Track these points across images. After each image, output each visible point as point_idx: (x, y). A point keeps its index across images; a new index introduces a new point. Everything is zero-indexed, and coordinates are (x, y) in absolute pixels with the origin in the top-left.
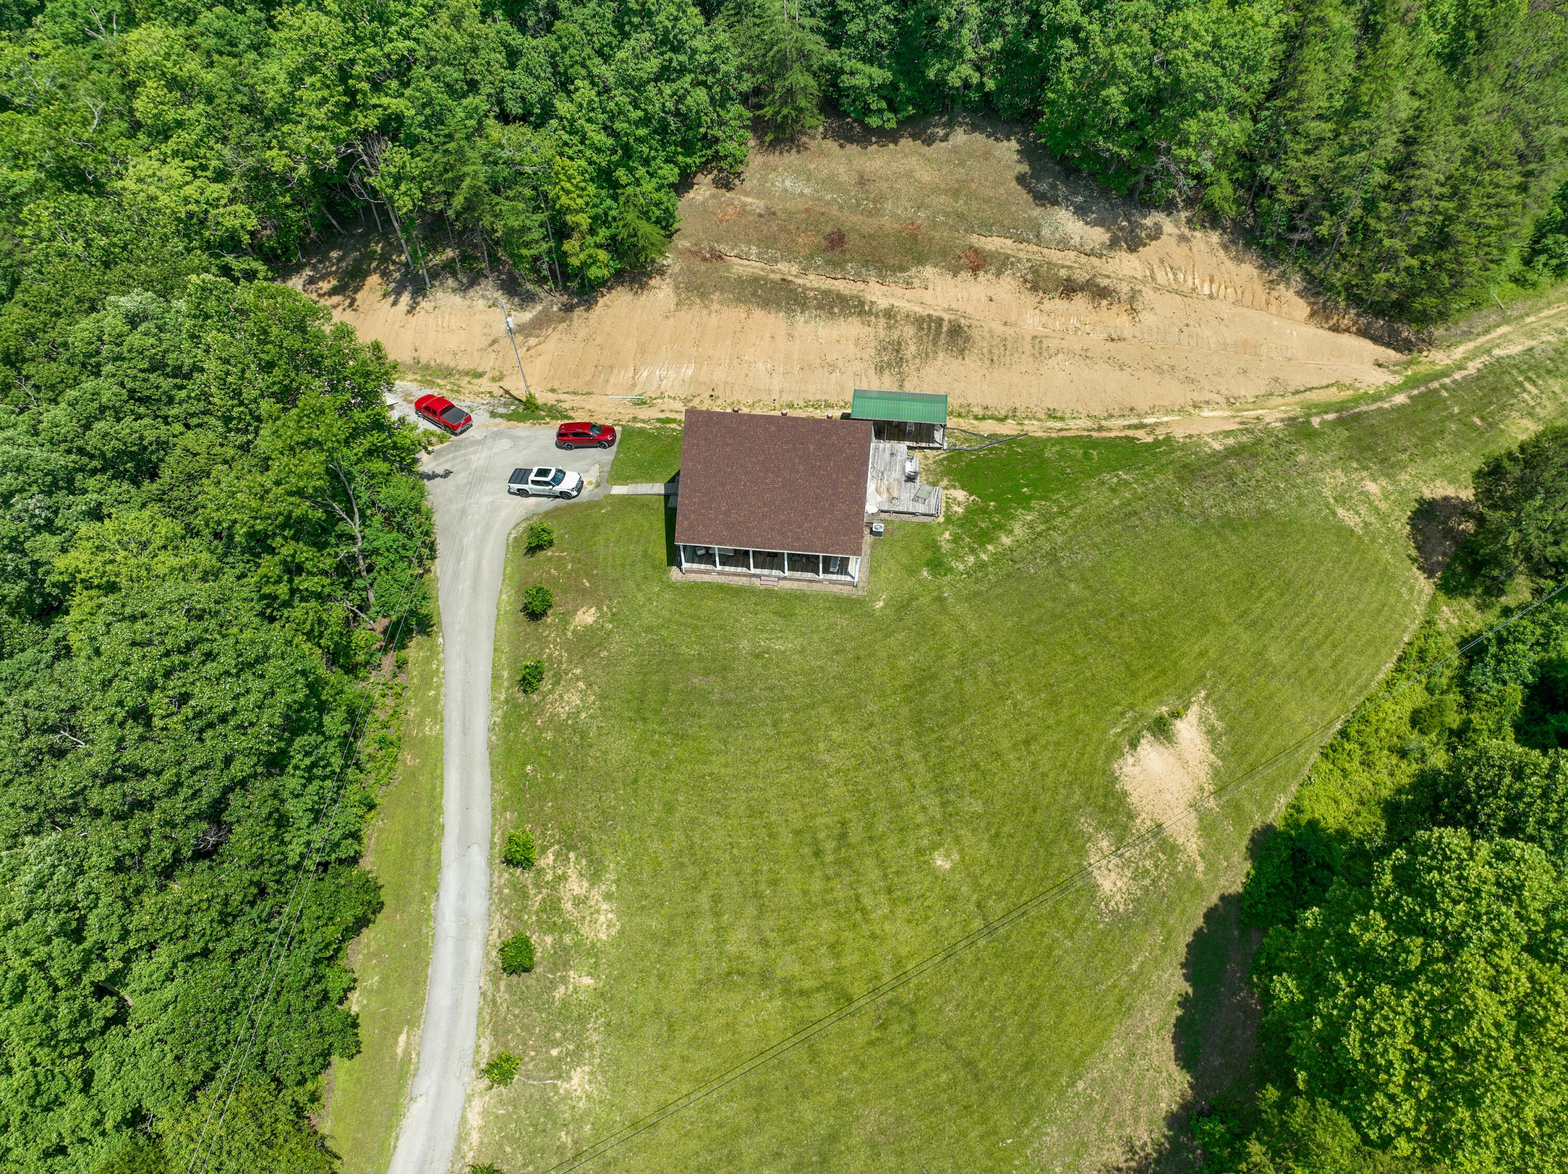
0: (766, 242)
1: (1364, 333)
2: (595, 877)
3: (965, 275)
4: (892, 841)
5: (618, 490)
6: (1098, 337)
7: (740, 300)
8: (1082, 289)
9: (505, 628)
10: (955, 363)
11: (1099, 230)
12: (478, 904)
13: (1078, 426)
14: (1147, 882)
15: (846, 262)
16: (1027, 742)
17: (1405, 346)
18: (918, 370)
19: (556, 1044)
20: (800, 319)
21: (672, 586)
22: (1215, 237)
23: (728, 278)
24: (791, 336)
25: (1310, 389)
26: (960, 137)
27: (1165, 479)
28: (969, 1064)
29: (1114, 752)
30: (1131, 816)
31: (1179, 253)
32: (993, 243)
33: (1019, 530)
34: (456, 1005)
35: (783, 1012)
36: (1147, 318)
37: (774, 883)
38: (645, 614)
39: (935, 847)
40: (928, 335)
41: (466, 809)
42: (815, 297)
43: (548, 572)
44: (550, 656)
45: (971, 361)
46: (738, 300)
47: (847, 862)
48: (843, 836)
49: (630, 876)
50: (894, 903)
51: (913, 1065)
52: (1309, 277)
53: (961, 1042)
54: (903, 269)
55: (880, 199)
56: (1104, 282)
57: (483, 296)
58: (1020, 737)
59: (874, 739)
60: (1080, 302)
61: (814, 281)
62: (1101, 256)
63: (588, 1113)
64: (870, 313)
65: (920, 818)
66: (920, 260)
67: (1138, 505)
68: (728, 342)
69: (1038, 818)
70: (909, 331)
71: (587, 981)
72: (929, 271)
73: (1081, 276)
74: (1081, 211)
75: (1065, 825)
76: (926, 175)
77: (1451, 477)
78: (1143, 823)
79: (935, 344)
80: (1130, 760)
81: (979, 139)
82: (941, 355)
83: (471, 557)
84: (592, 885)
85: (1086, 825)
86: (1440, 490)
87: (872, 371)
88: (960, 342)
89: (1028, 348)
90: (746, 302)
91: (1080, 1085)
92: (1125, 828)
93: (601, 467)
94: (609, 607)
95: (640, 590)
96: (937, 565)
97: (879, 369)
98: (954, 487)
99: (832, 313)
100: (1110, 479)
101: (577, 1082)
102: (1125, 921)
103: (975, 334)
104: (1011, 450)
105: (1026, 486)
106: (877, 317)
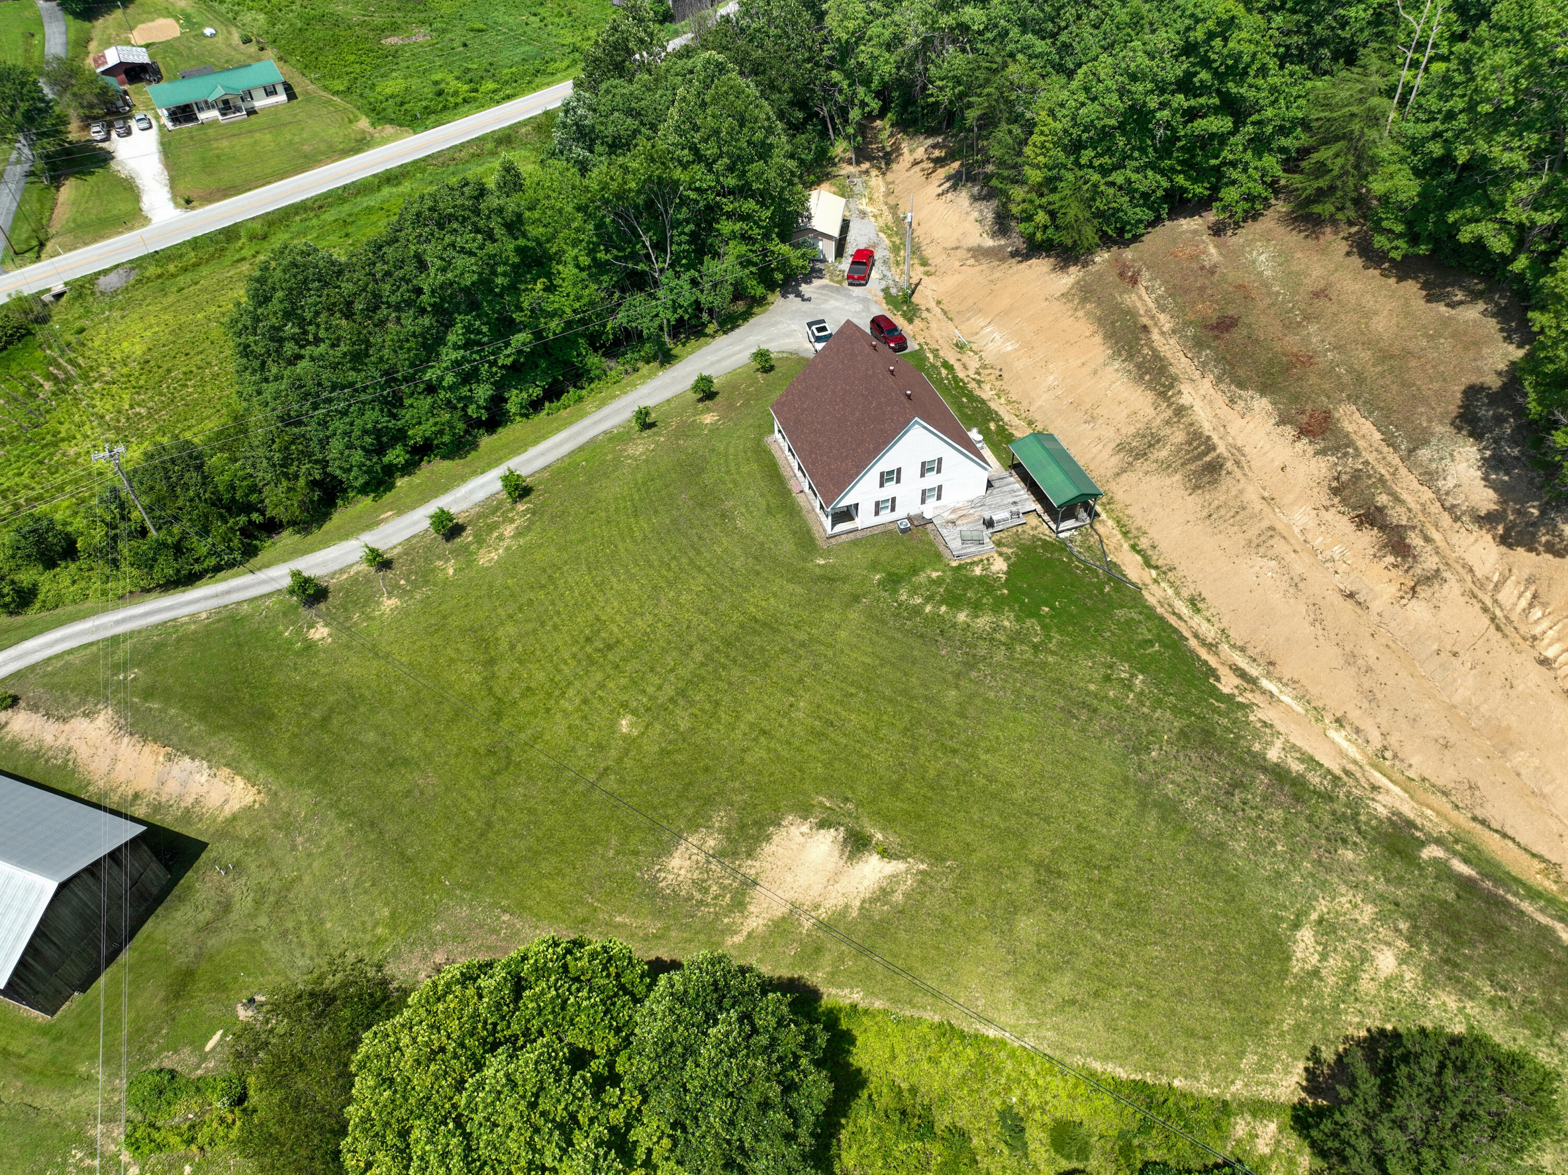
0: (1176, 290)
2: (519, 534)
3: (1289, 431)
4: (623, 681)
6: (1341, 582)
8: (1382, 528)
10: (1179, 493)
11: (1491, 494)
12: (481, 495)
14: (698, 896)
16: (764, 732)
18: (1147, 473)
19: (407, 580)
20: (1115, 364)
21: (758, 442)
23: (1117, 299)
24: (1095, 372)
25: (1505, 836)
28: (489, 824)
29: (805, 811)
30: (749, 855)
32: (1356, 423)
33: (983, 622)
35: (473, 685)
36: (1418, 610)
37: (555, 627)
38: (725, 442)
39: (634, 713)
40: (1188, 452)
41: (541, 455)
42: (1146, 356)
43: (742, 385)
44: (670, 422)
45: (1194, 502)
46: (1099, 319)
47: (591, 661)
48: (610, 647)
49: (525, 551)
50: (578, 709)
51: (473, 786)
53: (501, 812)
54: (1241, 385)
55: (1314, 318)
56: (1414, 539)
57: (981, 211)
58: (765, 725)
59: (695, 622)
60: (1369, 537)
61: (1167, 345)
62: (1457, 519)
63: (373, 619)
64: (1168, 399)
65: (650, 690)
66: (1264, 389)
67: (1105, 707)
68: (1056, 346)
69: (702, 777)
70: (1179, 437)
71: (451, 571)
72: (1262, 404)
73: (1399, 517)
75: (708, 801)
78: (750, 868)
79: (1183, 465)
80: (805, 828)
81: (1489, 325)
82: (1178, 477)
84: (513, 537)
85: (719, 819)
87: (1114, 445)
88: (1206, 479)
89: (1253, 532)
90: (1101, 325)
91: (506, 917)
92: (735, 854)
94: (722, 424)
95: (746, 429)
96: (894, 581)
97: (1120, 448)
98: (1007, 558)
99: (1142, 378)
100: (1123, 671)
101: (389, 604)
102: (651, 891)
103: (1226, 483)
104: (1103, 584)
105: (1052, 608)
106: (1169, 406)
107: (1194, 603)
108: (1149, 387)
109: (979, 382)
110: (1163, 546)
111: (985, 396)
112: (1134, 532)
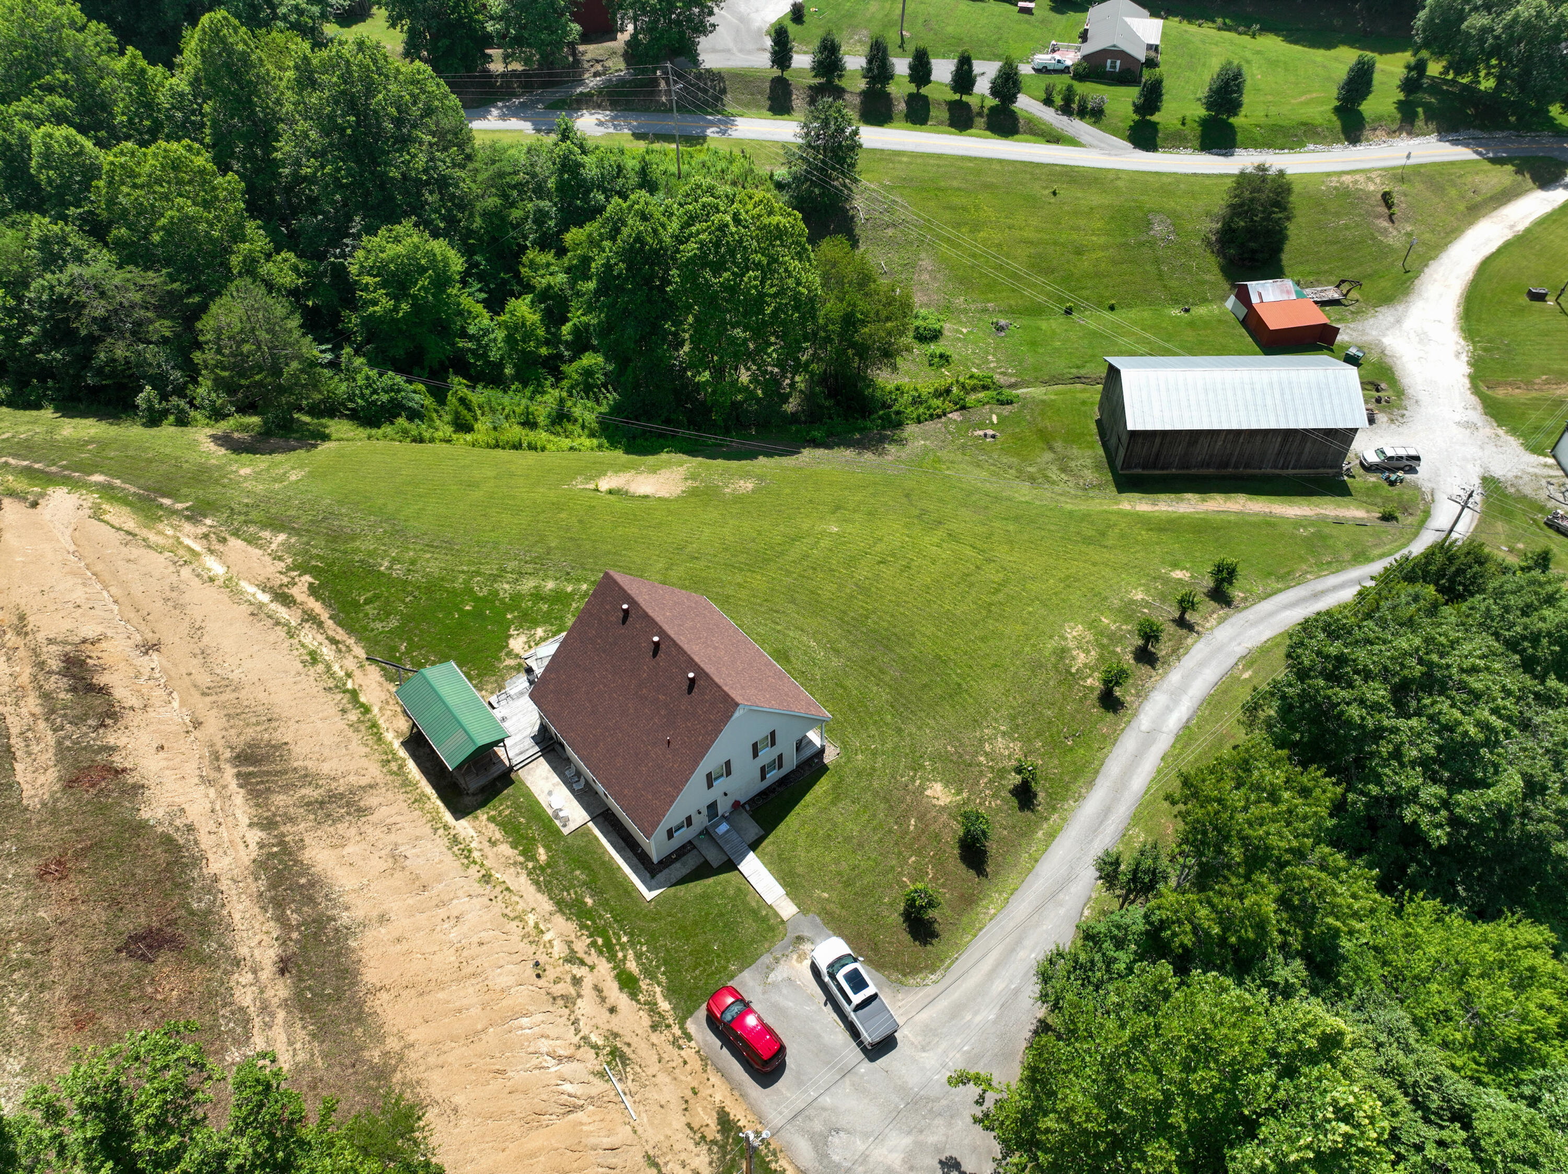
3: (133, 780)
5: (787, 909)
6: (158, 658)
8: (83, 678)
9: (1013, 878)
10: (296, 750)
15: (192, 913)
18: (334, 779)
21: (845, 746)
23: (325, 1056)
27: (366, 545)
34: (1202, 664)
36: (90, 631)
38: (889, 745)
40: (276, 782)
41: (1137, 757)
42: (298, 911)
43: (935, 879)
44: (995, 796)
45: (284, 739)
64: (282, 843)
68: (441, 995)
71: (1104, 620)
72: (149, 815)
79: (285, 772)
82: (297, 764)
83: (998, 986)
84: (1069, 650)
87: (371, 819)
88: (263, 751)
89: (228, 696)
90: (360, 1004)
93: (770, 969)
94: (913, 779)
95: (874, 769)
97: (362, 812)
98: (510, 654)
99: (312, 884)
100: (398, 571)
103: (240, 743)
104: (408, 651)
105: (461, 611)
106: (284, 835)
107: (314, 658)
108: (305, 870)
109: (572, 958)
110: (332, 711)
111: (559, 919)
112: (363, 728)
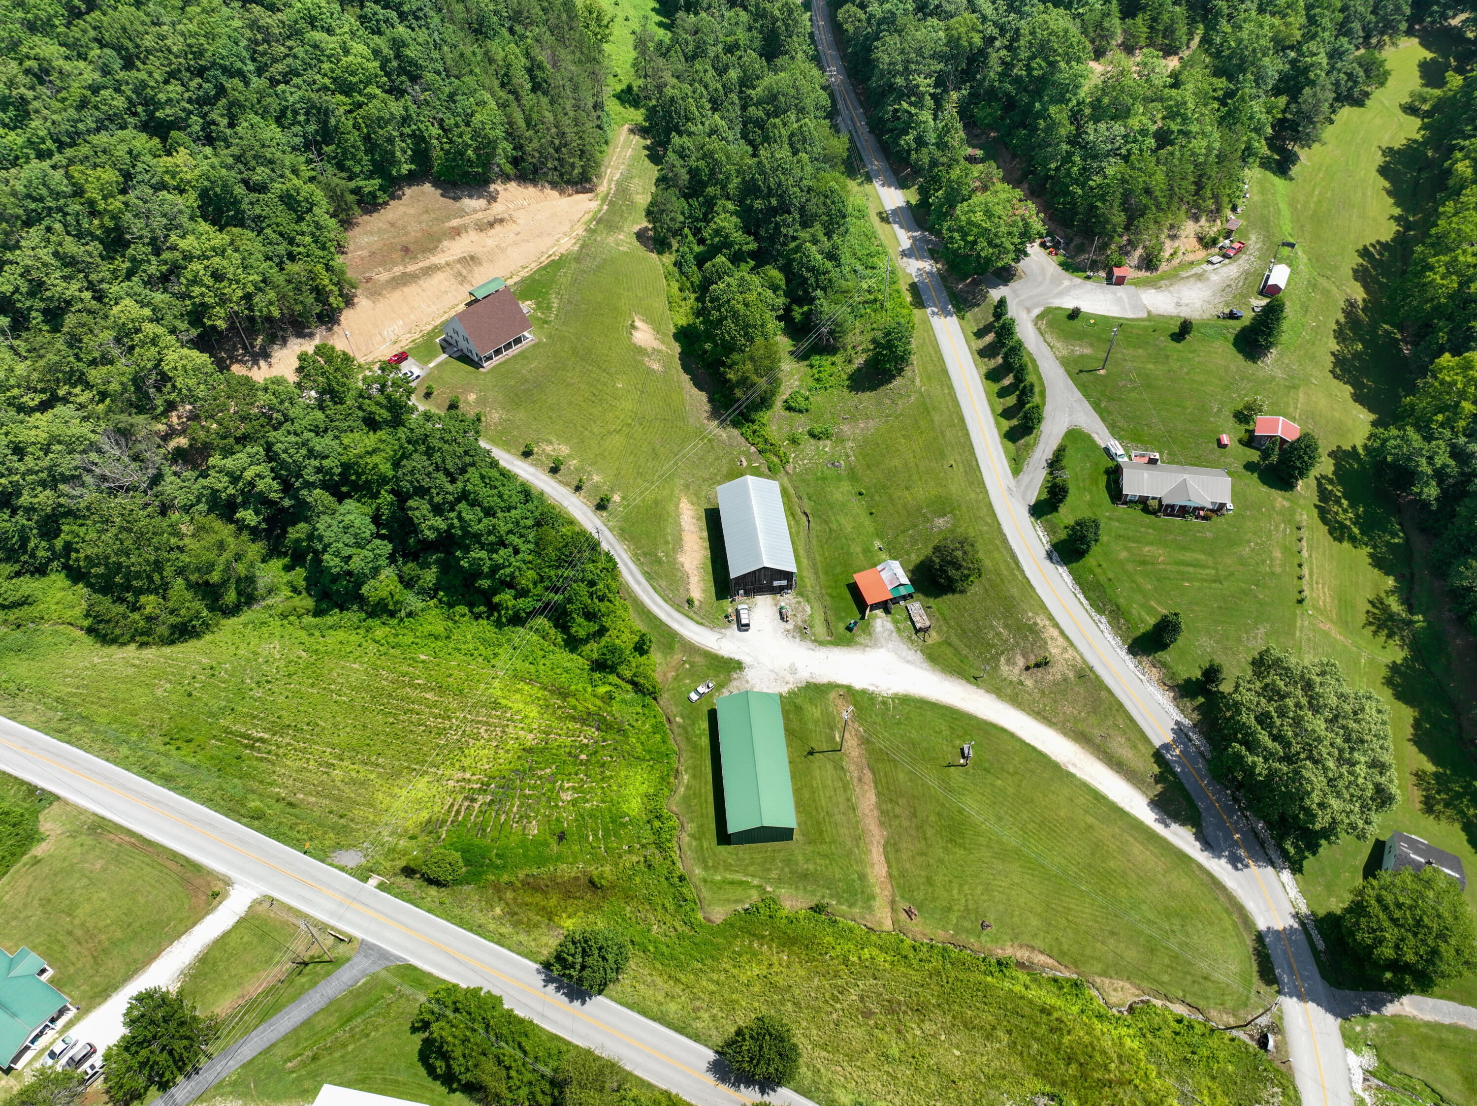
0: (383, 263)
1: (577, 192)
2: (551, 443)
3: (457, 238)
4: (605, 388)
5: (431, 365)
6: (512, 236)
7: (394, 288)
10: (481, 268)
11: (481, 200)
12: (532, 470)
13: (534, 266)
14: (662, 361)
15: (416, 255)
16: (610, 349)
17: (591, 191)
20: (421, 282)
21: (487, 372)
22: (513, 184)
23: (382, 284)
24: (423, 290)
25: (582, 218)
26: (408, 191)
27: (574, 265)
28: (664, 419)
29: (630, 339)
30: (646, 350)
31: (508, 194)
32: (455, 223)
33: (554, 300)
34: (553, 488)
35: (620, 436)
37: (591, 414)
38: (489, 384)
39: (615, 383)
40: (465, 264)
42: (419, 273)
47: (601, 399)
48: (594, 395)
49: (559, 437)
50: (619, 400)
51: (654, 427)
52: (550, 183)
53: (659, 416)
54: (437, 247)
55: (404, 228)
56: (498, 217)
58: (607, 348)
59: (578, 370)
60: (497, 227)
61: (411, 268)
62: (489, 209)
64: (441, 268)
65: (606, 380)
66: (440, 241)
67: (575, 276)
68: (404, 304)
69: (629, 363)
70: (459, 266)
71: (574, 461)
72: (446, 243)
73: (491, 219)
74: (471, 197)
75: (635, 361)
76: (412, 211)
77: (634, 222)
78: (650, 350)
80: (634, 338)
81: (414, 188)
84: (552, 445)
85: (639, 358)
86: (636, 228)
87: (459, 286)
89: (497, 251)
90: (397, 288)
91: (687, 408)
92: (647, 353)
94: (475, 390)
95: (479, 380)
96: (546, 322)
99: (430, 275)
100: (561, 274)
101: (596, 478)
102: (665, 372)
103: (479, 256)
107: (524, 267)
108: (435, 273)
